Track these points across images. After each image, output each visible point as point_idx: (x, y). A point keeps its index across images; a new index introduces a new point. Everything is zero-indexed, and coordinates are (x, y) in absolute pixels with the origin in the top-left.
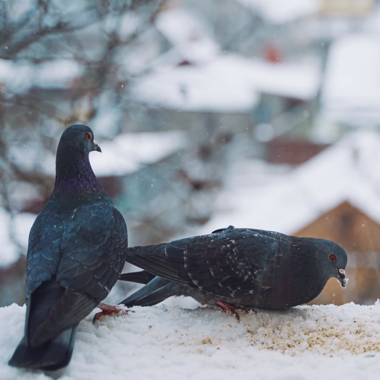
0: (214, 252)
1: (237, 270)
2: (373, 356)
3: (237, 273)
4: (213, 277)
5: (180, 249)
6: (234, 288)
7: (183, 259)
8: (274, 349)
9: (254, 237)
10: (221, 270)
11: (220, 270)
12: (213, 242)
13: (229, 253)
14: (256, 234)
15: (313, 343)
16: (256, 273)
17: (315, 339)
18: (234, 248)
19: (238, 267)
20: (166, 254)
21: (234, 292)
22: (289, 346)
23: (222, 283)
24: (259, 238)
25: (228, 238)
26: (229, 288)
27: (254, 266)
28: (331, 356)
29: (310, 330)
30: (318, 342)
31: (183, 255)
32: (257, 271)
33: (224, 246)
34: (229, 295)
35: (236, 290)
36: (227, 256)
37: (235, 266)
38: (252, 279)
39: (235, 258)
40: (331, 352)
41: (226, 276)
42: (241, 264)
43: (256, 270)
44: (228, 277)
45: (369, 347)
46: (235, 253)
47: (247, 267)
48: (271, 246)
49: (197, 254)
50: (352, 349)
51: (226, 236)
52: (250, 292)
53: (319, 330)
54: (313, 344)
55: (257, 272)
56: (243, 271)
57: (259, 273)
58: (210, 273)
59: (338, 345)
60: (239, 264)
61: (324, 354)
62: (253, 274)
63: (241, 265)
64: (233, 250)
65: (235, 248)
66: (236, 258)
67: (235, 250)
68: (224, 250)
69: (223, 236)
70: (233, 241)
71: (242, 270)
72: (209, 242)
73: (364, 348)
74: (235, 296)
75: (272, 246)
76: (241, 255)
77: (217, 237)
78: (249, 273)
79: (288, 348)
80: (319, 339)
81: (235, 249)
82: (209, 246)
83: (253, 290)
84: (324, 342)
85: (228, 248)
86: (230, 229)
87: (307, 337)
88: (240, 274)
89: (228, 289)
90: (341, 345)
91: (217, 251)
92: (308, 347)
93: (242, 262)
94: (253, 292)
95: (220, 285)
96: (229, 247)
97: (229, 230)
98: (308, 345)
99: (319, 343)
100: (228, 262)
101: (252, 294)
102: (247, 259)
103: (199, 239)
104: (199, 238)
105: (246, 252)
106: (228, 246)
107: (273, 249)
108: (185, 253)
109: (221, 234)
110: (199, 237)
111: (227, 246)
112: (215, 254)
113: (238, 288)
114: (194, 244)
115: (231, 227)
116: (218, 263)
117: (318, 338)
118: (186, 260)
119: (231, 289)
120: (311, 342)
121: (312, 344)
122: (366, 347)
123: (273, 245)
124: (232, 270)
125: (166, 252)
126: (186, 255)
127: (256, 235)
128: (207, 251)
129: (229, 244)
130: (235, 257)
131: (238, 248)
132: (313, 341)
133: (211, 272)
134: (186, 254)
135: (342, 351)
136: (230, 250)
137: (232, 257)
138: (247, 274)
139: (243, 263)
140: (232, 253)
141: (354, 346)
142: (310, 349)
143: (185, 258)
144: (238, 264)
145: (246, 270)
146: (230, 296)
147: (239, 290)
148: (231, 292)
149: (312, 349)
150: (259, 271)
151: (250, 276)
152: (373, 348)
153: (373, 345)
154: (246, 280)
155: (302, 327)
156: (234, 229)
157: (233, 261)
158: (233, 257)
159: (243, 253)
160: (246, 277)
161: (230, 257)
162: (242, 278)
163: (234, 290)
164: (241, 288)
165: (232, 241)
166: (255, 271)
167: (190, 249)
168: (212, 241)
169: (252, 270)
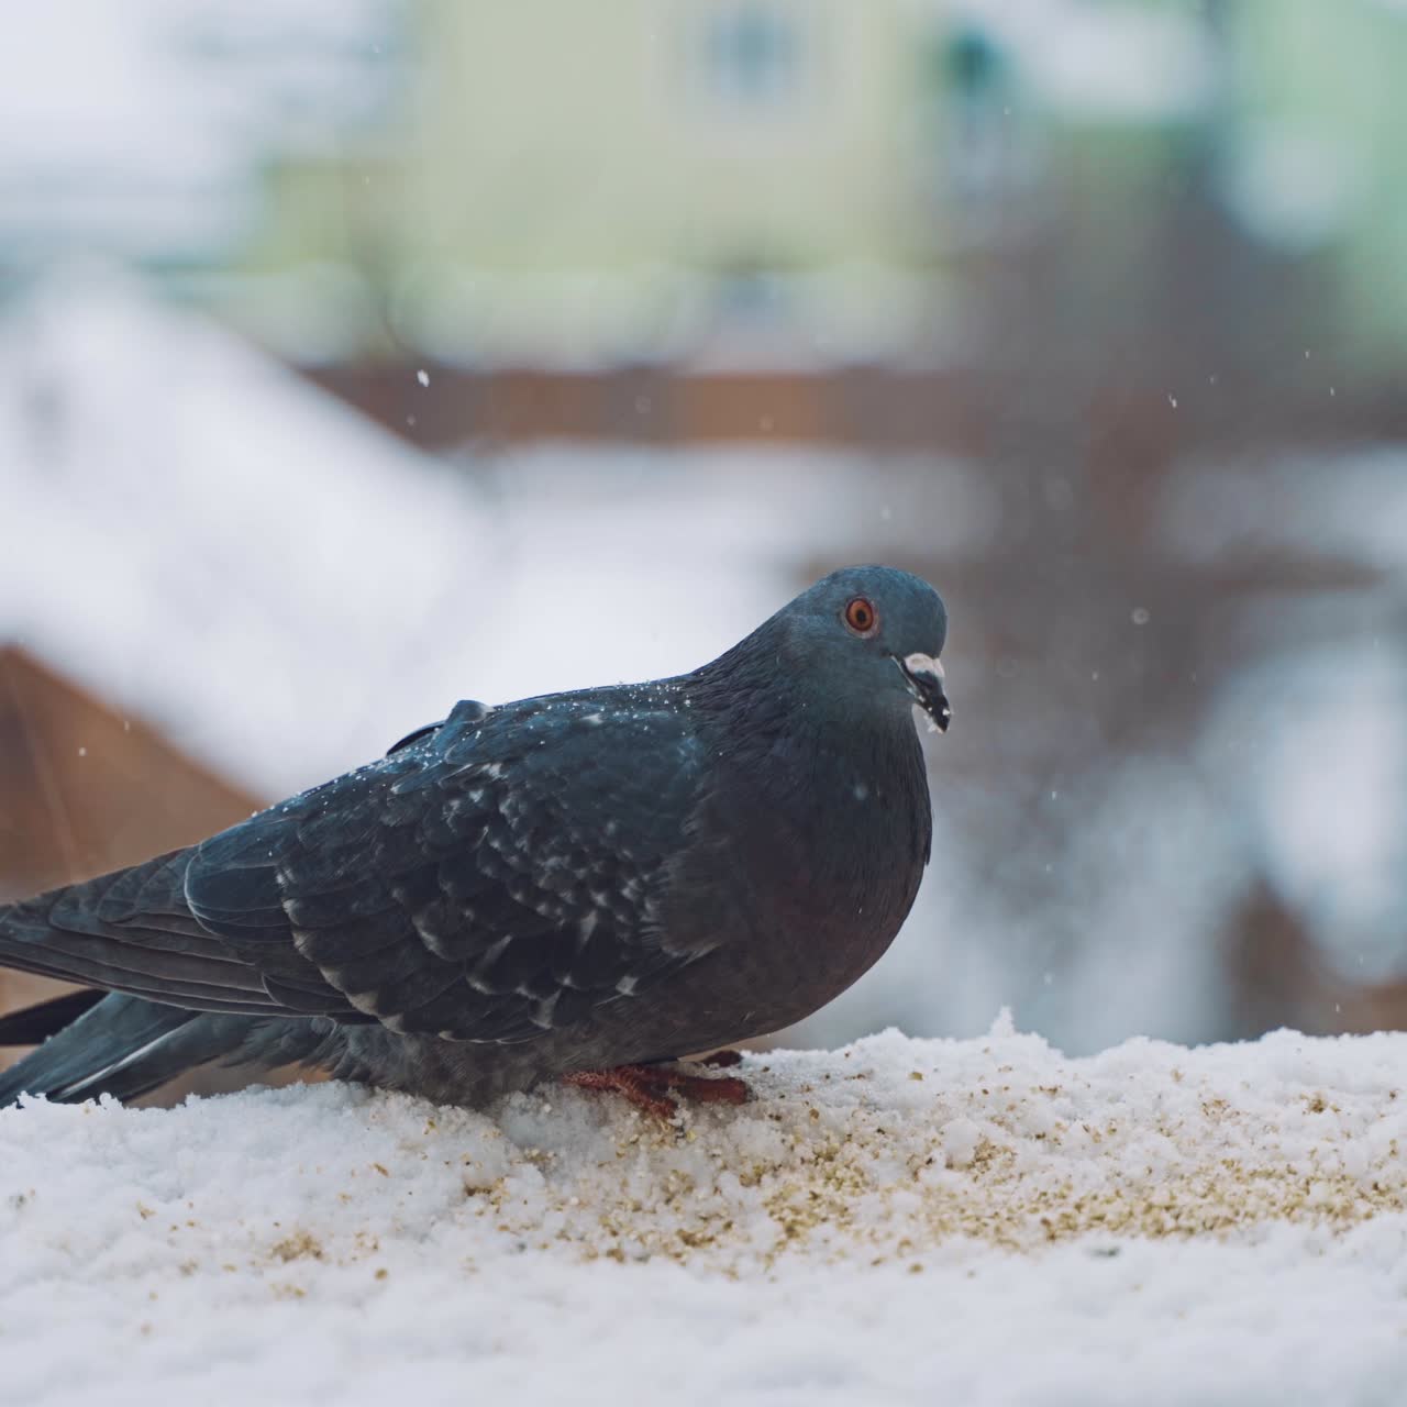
0: (418, 840)
1: (541, 895)
2: (1112, 1253)
3: (542, 909)
4: (437, 957)
5: (256, 866)
6: (544, 984)
7: (282, 913)
8: (629, 1259)
9: (586, 728)
10: (468, 913)
11: (462, 917)
12: (400, 796)
13: (486, 829)
14: (594, 712)
15: (799, 1218)
16: (633, 891)
17: (801, 1198)
18: (505, 797)
19: (541, 883)
20: (192, 909)
21: (548, 1003)
22: (688, 1240)
23: (485, 978)
24: (610, 729)
25: (466, 762)
26: (522, 990)
27: (613, 862)
28: (916, 1269)
29: (757, 1164)
30: (821, 1211)
31: (279, 894)
32: (632, 883)
33: (455, 804)
34: (531, 1023)
35: (557, 995)
36: (479, 843)
37: (526, 880)
38: (619, 922)
39: (519, 845)
40: (906, 1250)
41: (494, 937)
42: (552, 861)
43: (631, 876)
44: (507, 939)
45: (1066, 1216)
46: (516, 820)
47: (581, 873)
48: (679, 754)
49: (340, 872)
50: (990, 1230)
51: (453, 754)
52: (619, 988)
53: (803, 1161)
54: (802, 1223)
55: (636, 888)
56: (567, 896)
57: (646, 890)
58: (419, 941)
59: (922, 1216)
60: (543, 864)
61: (876, 1263)
62: (616, 898)
63: (553, 869)
64: (503, 809)
65: (511, 794)
66: (523, 843)
67: (510, 807)
68: (457, 819)
69: (442, 758)
70: (494, 770)
71: (562, 895)
72: (382, 802)
73: (1045, 1222)
74: (556, 1021)
75: (682, 752)
76: (543, 824)
77: (411, 766)
78: (600, 899)
79: (689, 1248)
80: (819, 1201)
81: (509, 801)
82: (388, 820)
83: (632, 976)
84: (846, 1209)
85: (476, 805)
86: (462, 717)
87: (755, 1196)
88: (559, 911)
89: (519, 997)
90: (936, 1218)
91: (429, 833)
92: (784, 1236)
93: (554, 852)
94: (637, 983)
95: (478, 986)
96: (482, 798)
97: (458, 724)
98: (780, 1227)
99: (823, 1215)
100: (488, 871)
101: (632, 994)
102: (575, 836)
103: (332, 798)
104: (329, 794)
105: (565, 806)
106: (476, 796)
107: (687, 766)
108: (286, 878)
109: (429, 750)
110: (327, 790)
111: (472, 800)
112: (424, 849)
113: (562, 979)
114: (314, 825)
115: (466, 709)
116: (447, 887)
117: (815, 1197)
118: (296, 911)
119: (533, 997)
120: (790, 1217)
121: (794, 1221)
122: (1052, 1216)
123: (682, 747)
124: (515, 901)
125: (193, 899)
126: (292, 891)
127: (595, 719)
128: (381, 846)
129: (476, 789)
130: (518, 836)
131: (526, 796)
132: (796, 1211)
133: (424, 934)
134: (291, 885)
135: (957, 1241)
136: (489, 815)
137: (503, 844)
138: (592, 904)
139: (562, 854)
140: (499, 821)
141: (992, 1217)
142: (794, 1245)
143: (288, 905)
144: (538, 867)
145: (580, 887)
146: (537, 1028)
147: (568, 989)
148: (534, 1007)
149: (805, 1244)
150: (641, 883)
151: (605, 914)
152: (1082, 1219)
153: (1078, 1207)
154: (592, 938)
155: (717, 1151)
156: (484, 715)
157: (514, 860)
158: (508, 842)
159: (553, 811)
160: (590, 922)
161: (496, 844)
162: (572, 930)
163: (547, 993)
164: (574, 979)
165: (487, 771)
166: (624, 885)
167: (299, 856)
168: (395, 789)
169: (610, 884)
